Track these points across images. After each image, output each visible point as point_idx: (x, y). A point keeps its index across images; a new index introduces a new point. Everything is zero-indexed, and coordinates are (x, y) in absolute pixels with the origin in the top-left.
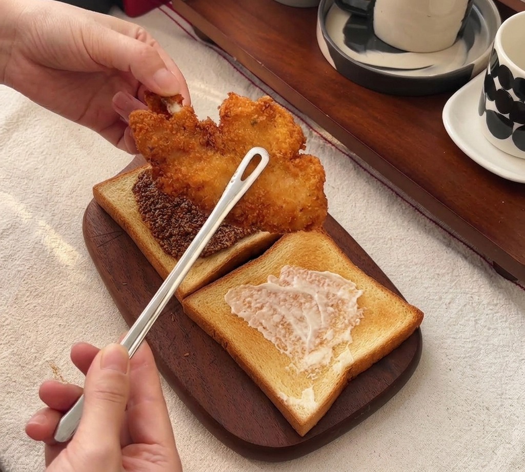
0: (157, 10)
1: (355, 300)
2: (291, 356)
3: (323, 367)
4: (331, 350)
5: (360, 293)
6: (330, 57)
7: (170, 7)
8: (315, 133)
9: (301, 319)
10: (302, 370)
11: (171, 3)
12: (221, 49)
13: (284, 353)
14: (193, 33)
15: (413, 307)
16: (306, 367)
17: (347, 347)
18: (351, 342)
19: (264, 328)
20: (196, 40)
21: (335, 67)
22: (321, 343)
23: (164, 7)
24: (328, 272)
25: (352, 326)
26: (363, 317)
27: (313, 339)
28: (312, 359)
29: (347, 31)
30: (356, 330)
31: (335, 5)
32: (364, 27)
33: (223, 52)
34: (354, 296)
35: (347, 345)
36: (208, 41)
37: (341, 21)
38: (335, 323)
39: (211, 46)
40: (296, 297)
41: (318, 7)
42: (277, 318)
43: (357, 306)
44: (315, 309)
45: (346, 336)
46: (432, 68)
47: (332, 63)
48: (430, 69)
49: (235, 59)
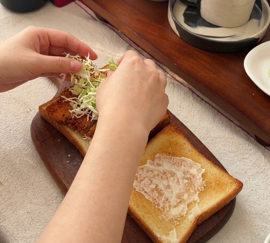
0: (73, 4)
1: (200, 175)
2: (162, 210)
3: (182, 216)
4: (187, 206)
5: (204, 170)
6: (177, 30)
8: (168, 75)
9: (168, 187)
10: (170, 218)
13: (158, 208)
14: (94, 16)
15: (237, 180)
16: (172, 217)
17: (197, 205)
18: (198, 201)
19: (145, 192)
20: (96, 20)
21: (179, 36)
22: (181, 202)
24: (184, 157)
25: (199, 191)
26: (205, 185)
27: (176, 199)
28: (175, 212)
29: (185, 15)
30: (202, 194)
32: (195, 13)
33: (112, 27)
34: (200, 172)
35: (197, 203)
36: (105, 21)
37: (181, 9)
38: (189, 189)
40: (165, 173)
41: (168, 2)
42: (153, 186)
43: (202, 179)
44: (176, 180)
45: (196, 197)
46: (235, 37)
47: (177, 33)
48: (234, 37)
49: (120, 31)
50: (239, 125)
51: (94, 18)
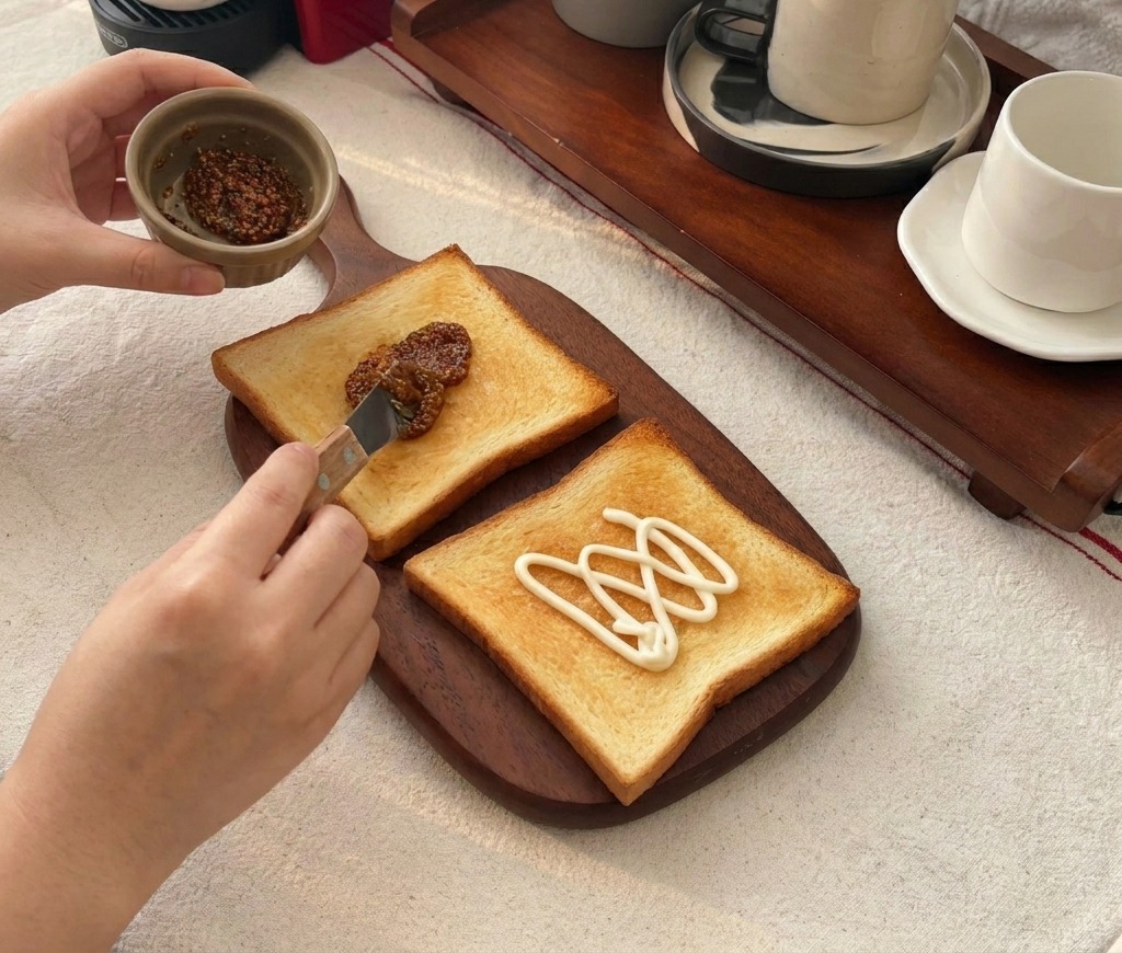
0: (365, 51)
6: (687, 130)
7: (391, 47)
11: (391, 39)
12: (482, 115)
14: (430, 89)
20: (437, 102)
21: (696, 148)
23: (377, 46)
29: (717, 86)
31: (696, 44)
32: (752, 81)
33: (489, 124)
37: (706, 72)
39: (464, 111)
41: (665, 47)
46: (877, 150)
47: (690, 140)
48: (870, 153)
49: (510, 134)
50: (875, 405)
51: (431, 96)
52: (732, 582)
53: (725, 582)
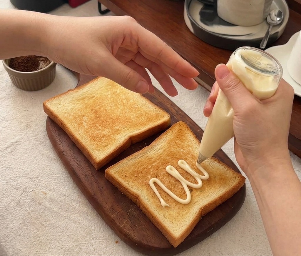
52: (206, 176)
53: (204, 176)
